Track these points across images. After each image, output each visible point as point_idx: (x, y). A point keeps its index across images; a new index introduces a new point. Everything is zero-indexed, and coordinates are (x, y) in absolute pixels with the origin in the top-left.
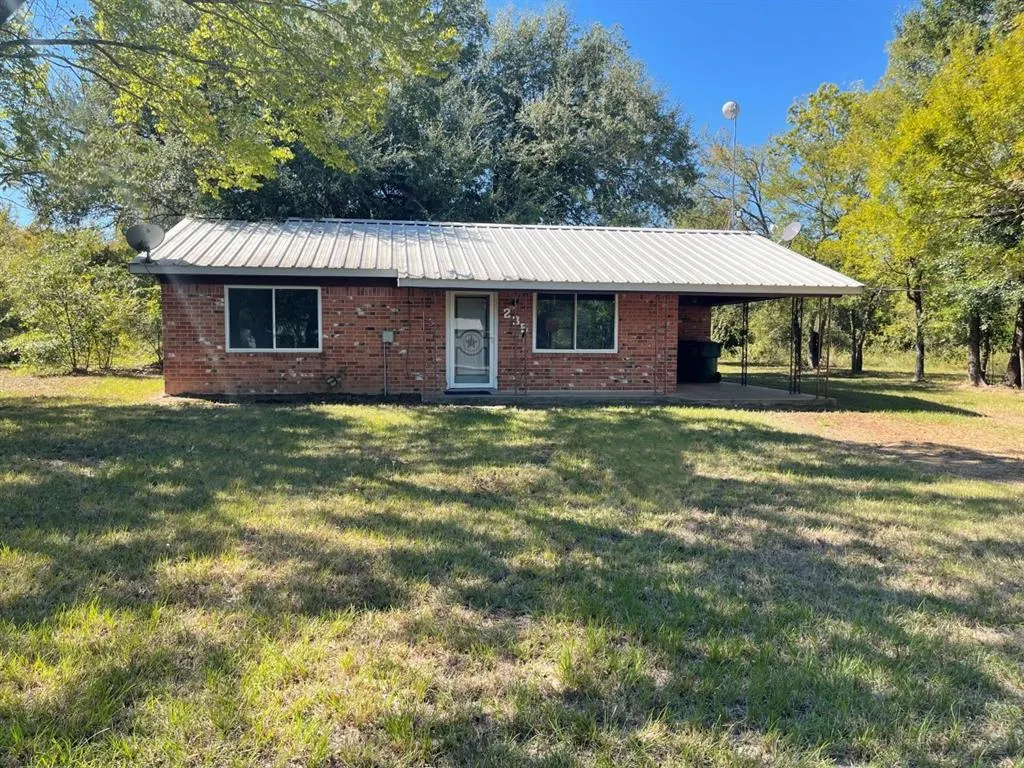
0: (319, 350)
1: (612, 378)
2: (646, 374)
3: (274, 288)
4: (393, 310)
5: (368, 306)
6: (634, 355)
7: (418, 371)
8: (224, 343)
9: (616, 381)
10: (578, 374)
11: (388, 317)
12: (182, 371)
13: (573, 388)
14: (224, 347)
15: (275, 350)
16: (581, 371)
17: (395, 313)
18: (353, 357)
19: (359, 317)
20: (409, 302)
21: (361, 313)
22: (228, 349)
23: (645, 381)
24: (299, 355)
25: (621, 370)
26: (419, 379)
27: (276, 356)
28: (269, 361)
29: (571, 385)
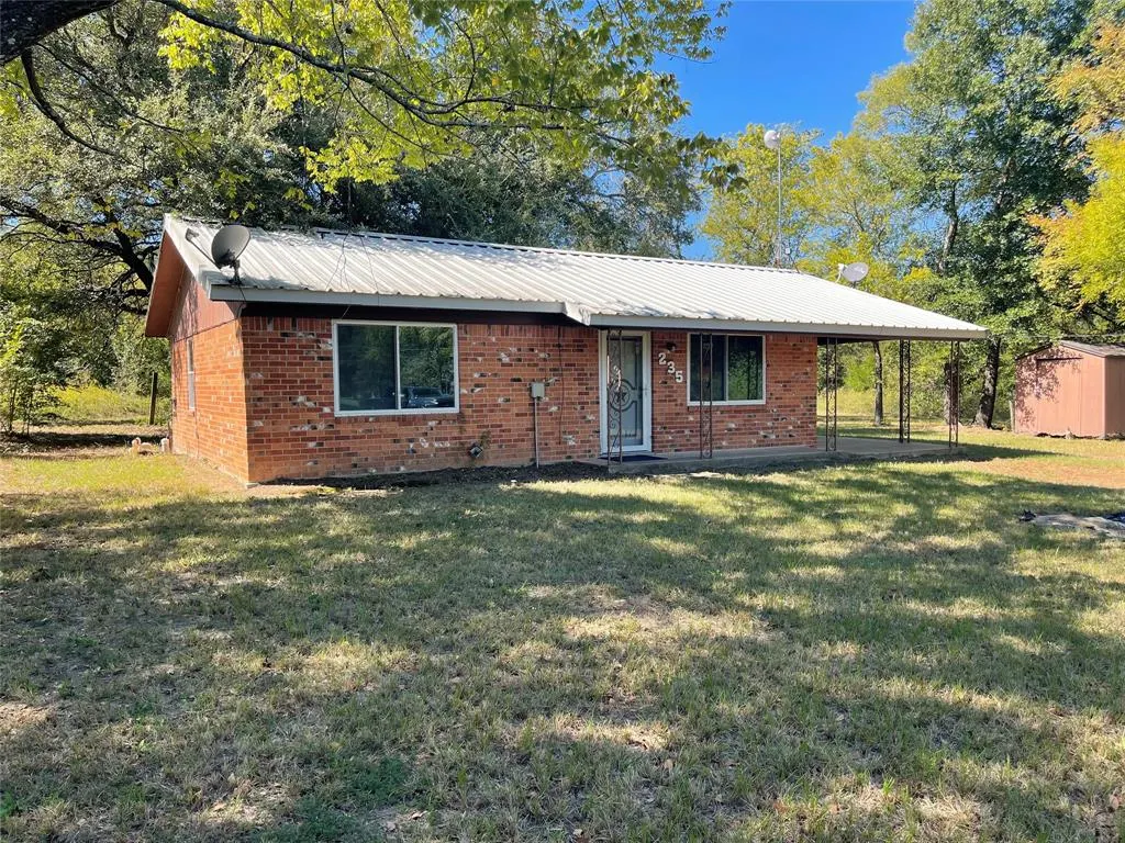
0: (455, 410)
1: (762, 433)
2: (791, 428)
3: (399, 325)
4: (542, 355)
5: (514, 350)
6: (779, 407)
7: (570, 433)
8: (331, 404)
9: (765, 437)
10: (730, 430)
11: (536, 365)
12: (274, 447)
13: (727, 447)
14: (333, 410)
15: (400, 411)
16: (733, 426)
17: (545, 360)
18: (497, 417)
19: (503, 365)
20: (559, 346)
21: (506, 360)
22: (338, 413)
23: (790, 436)
24: (433, 417)
25: (769, 424)
26: (571, 443)
27: (403, 420)
28: (394, 428)
29: (724, 443)
